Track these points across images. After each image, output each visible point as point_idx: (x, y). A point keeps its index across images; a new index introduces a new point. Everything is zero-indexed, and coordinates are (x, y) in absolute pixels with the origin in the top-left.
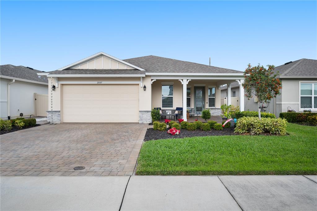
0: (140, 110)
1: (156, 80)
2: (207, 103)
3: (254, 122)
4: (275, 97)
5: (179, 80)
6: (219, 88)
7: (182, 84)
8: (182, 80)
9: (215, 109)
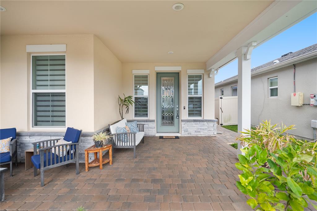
2: (184, 108)
6: (211, 76)
9: (203, 121)
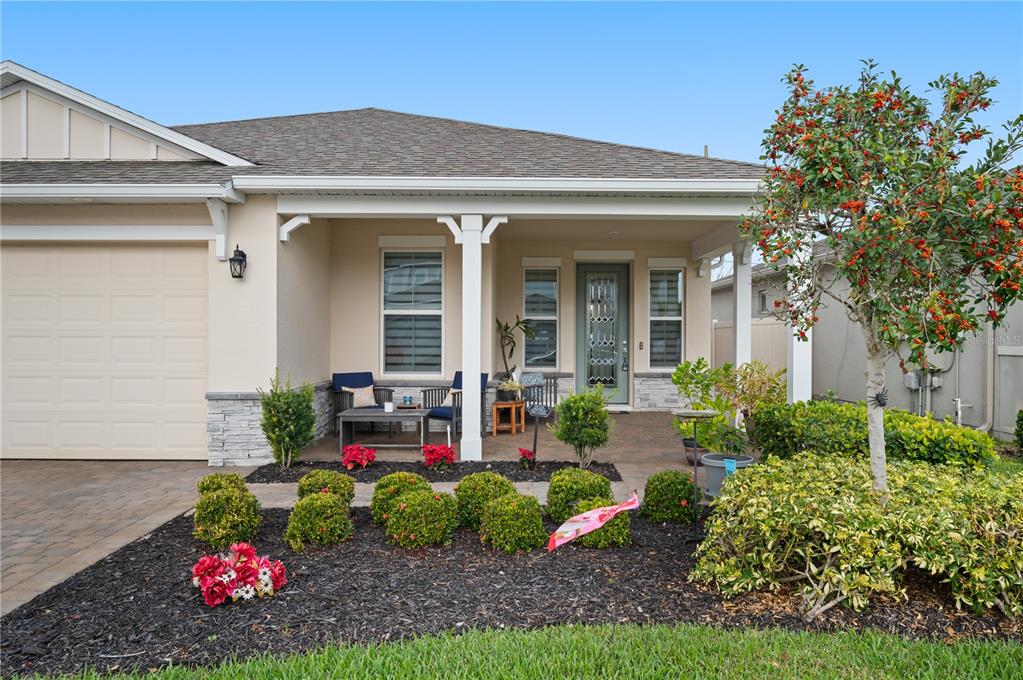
0: (214, 389)
1: (306, 220)
2: (641, 348)
3: (830, 518)
4: (995, 318)
5: (439, 220)
7: (457, 241)
8: (458, 220)
